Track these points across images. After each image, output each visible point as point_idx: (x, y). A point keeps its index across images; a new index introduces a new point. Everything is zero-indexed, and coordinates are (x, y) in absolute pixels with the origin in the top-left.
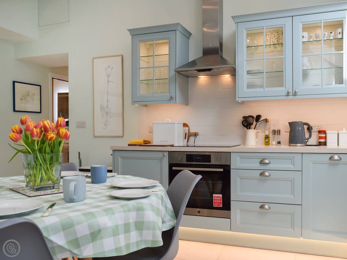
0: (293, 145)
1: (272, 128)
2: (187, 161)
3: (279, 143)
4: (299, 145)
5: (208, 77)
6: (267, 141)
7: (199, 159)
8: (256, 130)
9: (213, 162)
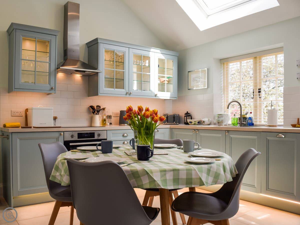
0: (123, 125)
1: (107, 115)
2: (78, 138)
3: (111, 124)
4: (126, 125)
5: (64, 74)
6: (105, 122)
7: (86, 136)
8: (99, 115)
9: (96, 137)
